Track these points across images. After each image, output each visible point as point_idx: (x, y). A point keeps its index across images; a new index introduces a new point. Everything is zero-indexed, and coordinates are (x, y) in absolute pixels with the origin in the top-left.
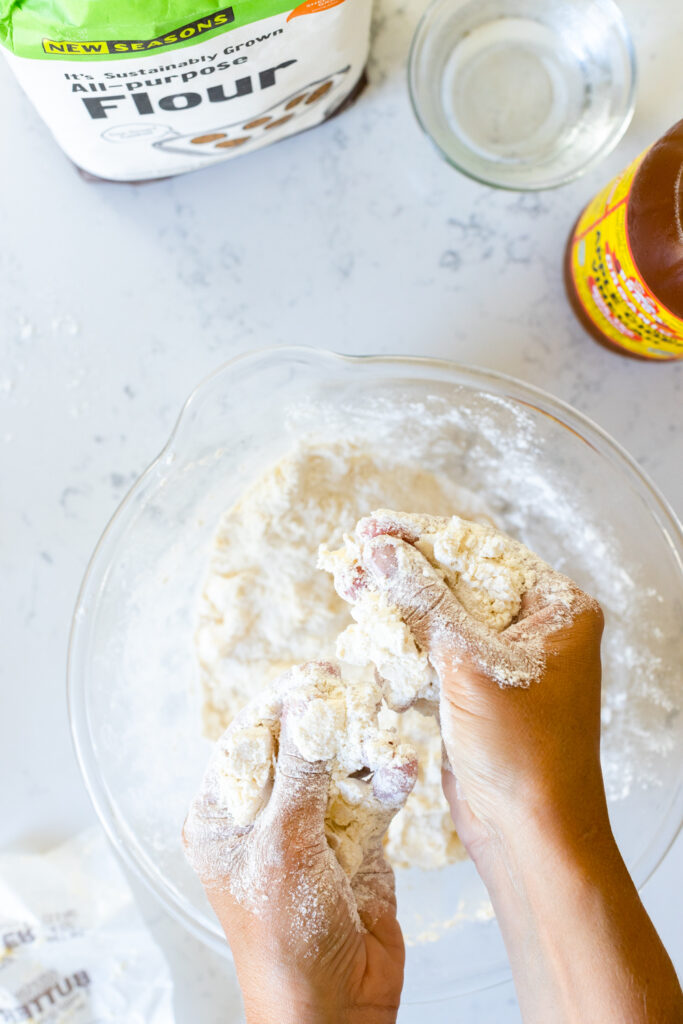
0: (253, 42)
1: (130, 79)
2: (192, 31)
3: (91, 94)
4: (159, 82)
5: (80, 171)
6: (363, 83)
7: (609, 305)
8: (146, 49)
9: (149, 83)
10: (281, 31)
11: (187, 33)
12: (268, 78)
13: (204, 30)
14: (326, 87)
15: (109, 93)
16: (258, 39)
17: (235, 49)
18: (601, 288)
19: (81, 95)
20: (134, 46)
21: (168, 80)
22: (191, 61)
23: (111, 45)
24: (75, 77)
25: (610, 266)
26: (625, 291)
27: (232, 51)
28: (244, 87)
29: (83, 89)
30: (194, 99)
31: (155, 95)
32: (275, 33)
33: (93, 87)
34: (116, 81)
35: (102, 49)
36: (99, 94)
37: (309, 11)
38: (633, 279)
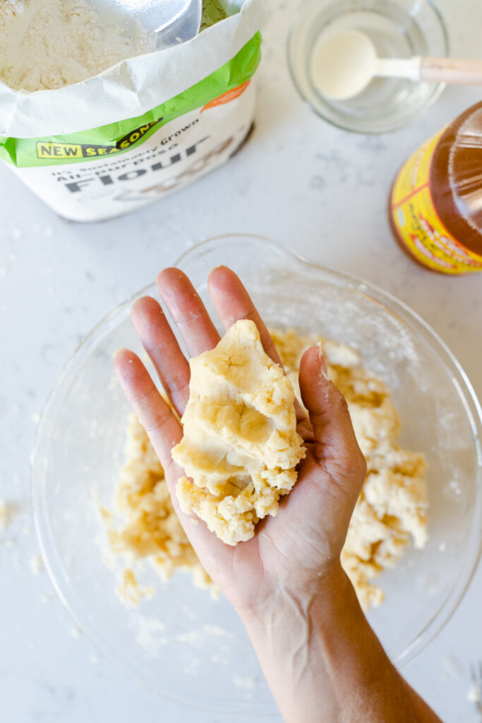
0: (179, 132)
1: (97, 170)
2: (137, 135)
3: (70, 181)
4: (117, 168)
5: (62, 218)
6: (252, 129)
7: (431, 251)
8: (109, 153)
9: (110, 170)
10: (197, 121)
11: (135, 137)
12: (191, 151)
13: (145, 132)
14: (230, 141)
15: (83, 178)
16: (183, 130)
17: (167, 139)
18: (422, 241)
19: (63, 182)
20: (100, 151)
21: (124, 166)
22: (140, 155)
23: (84, 148)
24: (59, 173)
25: (425, 228)
26: (441, 243)
27: (166, 142)
28: (176, 159)
29: (64, 179)
30: (141, 172)
31: (114, 175)
32: (193, 123)
33: (72, 177)
34: (88, 172)
35: (77, 154)
36: (76, 180)
37: (215, 105)
38: (445, 237)
